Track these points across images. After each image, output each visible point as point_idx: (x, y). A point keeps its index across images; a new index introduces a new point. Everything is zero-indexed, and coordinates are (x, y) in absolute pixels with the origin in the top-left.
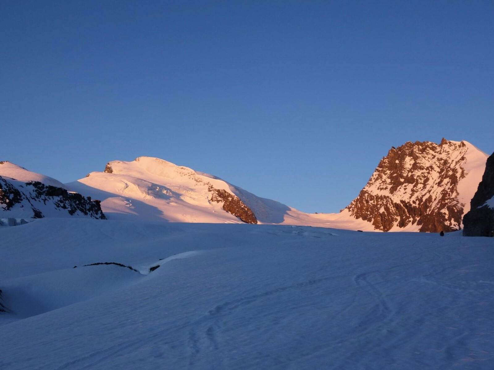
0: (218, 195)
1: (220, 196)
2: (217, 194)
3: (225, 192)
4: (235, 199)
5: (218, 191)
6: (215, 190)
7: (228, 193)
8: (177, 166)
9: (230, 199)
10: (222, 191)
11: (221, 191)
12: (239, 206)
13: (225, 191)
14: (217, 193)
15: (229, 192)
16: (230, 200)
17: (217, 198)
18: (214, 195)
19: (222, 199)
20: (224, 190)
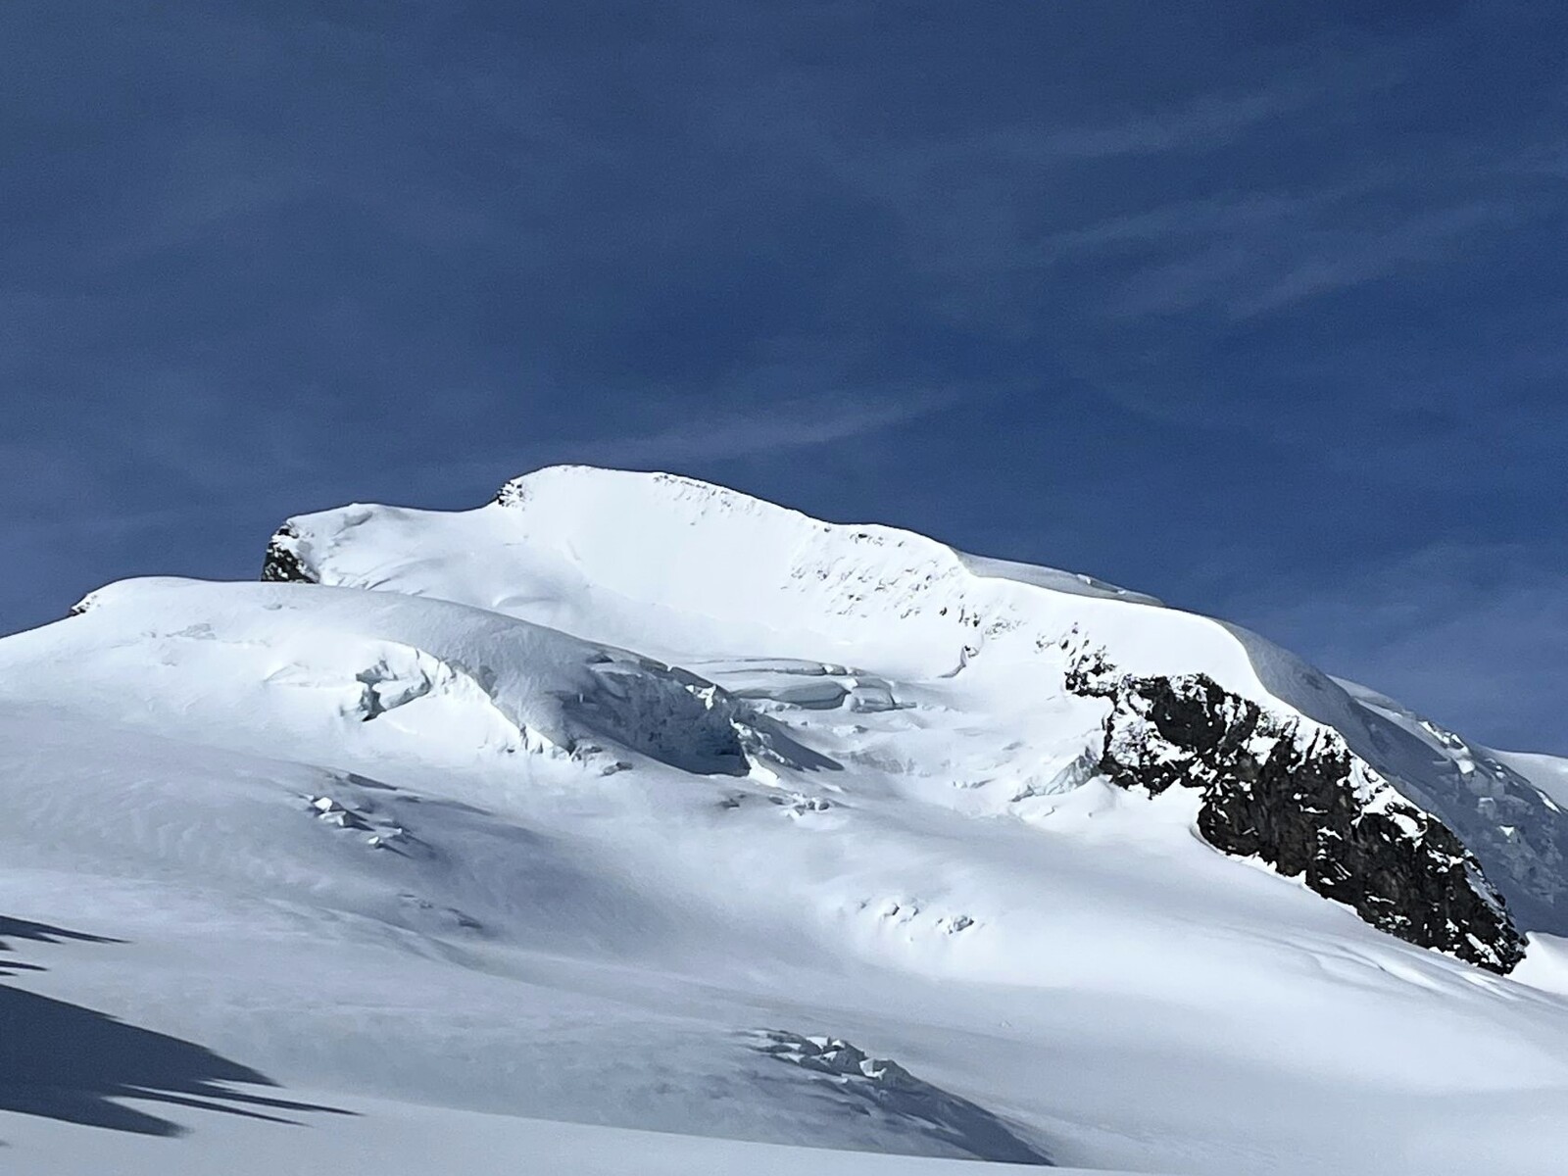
0: (1152, 725)
1: (1169, 733)
2: (1149, 717)
3: (1216, 694)
4: (1300, 746)
5: (1156, 689)
6: (1132, 687)
7: (1236, 699)
8: (826, 525)
9: (1261, 747)
10: (1186, 688)
11: (1176, 687)
12: (1343, 801)
13: (1219, 689)
14: (1144, 705)
15: (1244, 696)
16: (1262, 760)
17: (1152, 744)
18: (1120, 723)
19: (1189, 755)
20: (1202, 680)
